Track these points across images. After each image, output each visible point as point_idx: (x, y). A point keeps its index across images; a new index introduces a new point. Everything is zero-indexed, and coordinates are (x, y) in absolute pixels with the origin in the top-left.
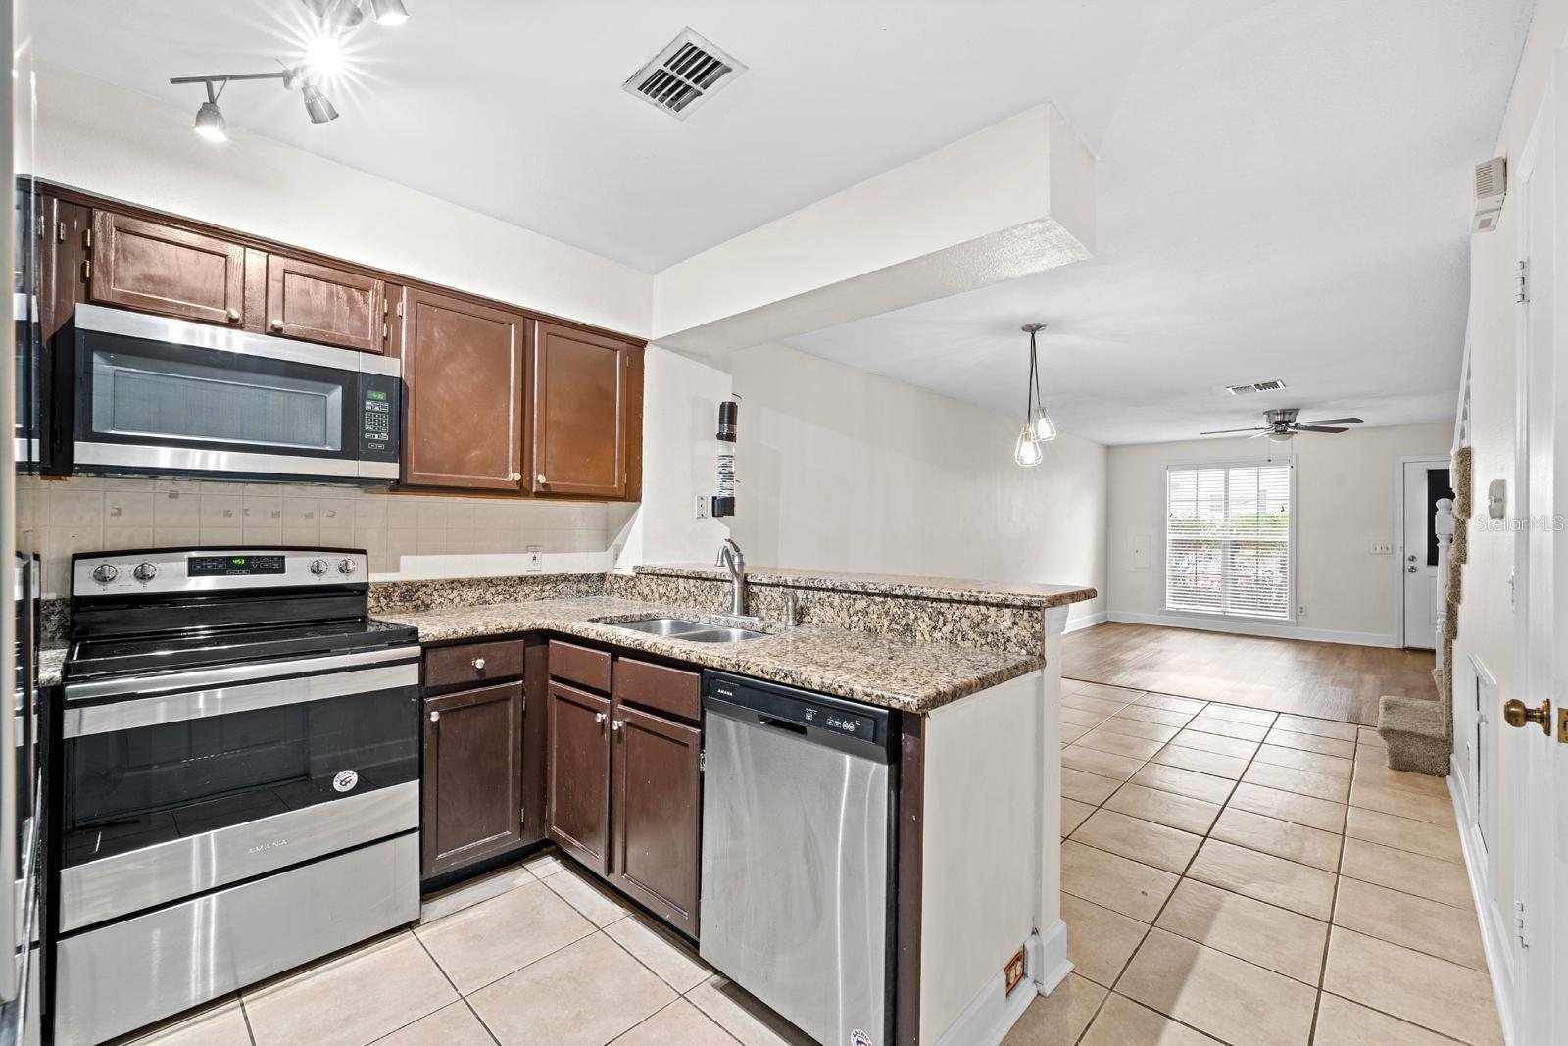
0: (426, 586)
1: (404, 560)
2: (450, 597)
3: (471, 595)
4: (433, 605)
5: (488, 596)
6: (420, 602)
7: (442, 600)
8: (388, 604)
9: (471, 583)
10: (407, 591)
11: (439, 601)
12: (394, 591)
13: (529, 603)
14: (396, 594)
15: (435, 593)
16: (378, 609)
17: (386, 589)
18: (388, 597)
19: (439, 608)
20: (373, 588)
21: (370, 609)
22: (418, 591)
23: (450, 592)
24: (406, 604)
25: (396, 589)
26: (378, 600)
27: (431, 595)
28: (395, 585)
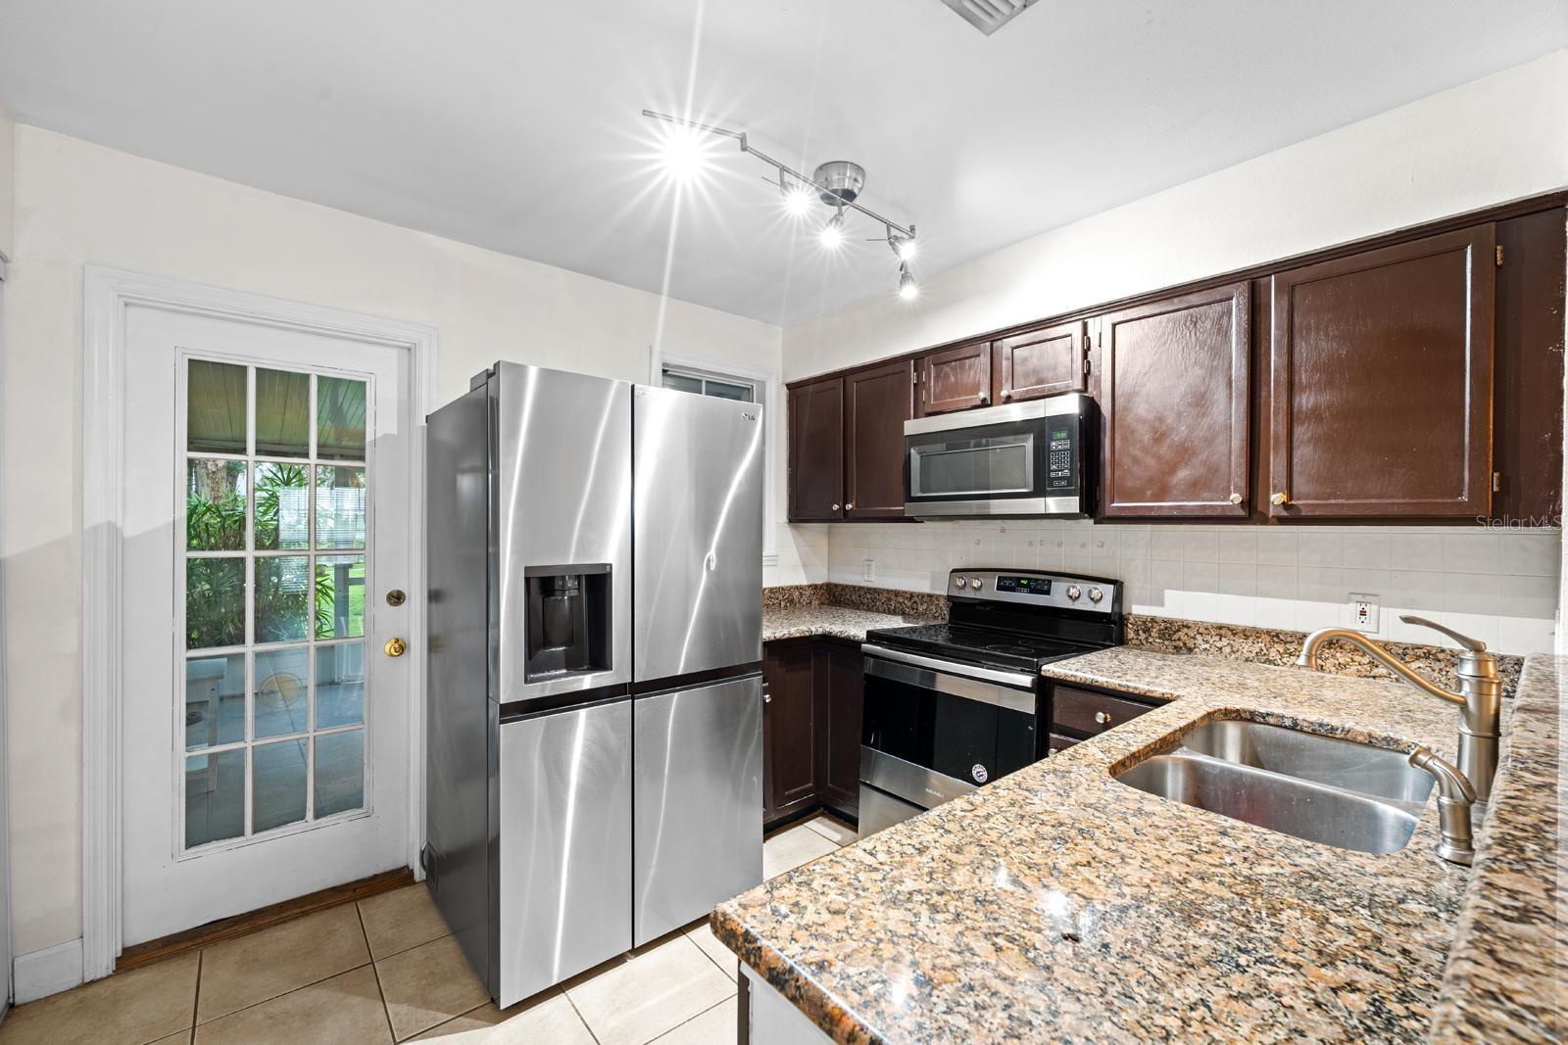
0: (1188, 627)
1: (1169, 594)
2: (1219, 644)
3: (1248, 648)
4: (1197, 650)
5: (1273, 654)
6: (1181, 644)
7: (1207, 646)
8: (1147, 638)
9: (1247, 633)
10: (1166, 628)
11: (1204, 646)
12: (1152, 627)
13: (1348, 678)
14: (1155, 630)
15: (1198, 636)
16: (1137, 642)
17: (1144, 622)
18: (1147, 631)
19: (1204, 656)
20: (1132, 620)
21: (1130, 640)
22: (1178, 631)
23: (1217, 638)
24: (1166, 643)
25: (1155, 625)
26: (1137, 632)
27: (1194, 638)
28: (1153, 620)
